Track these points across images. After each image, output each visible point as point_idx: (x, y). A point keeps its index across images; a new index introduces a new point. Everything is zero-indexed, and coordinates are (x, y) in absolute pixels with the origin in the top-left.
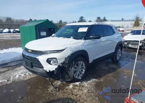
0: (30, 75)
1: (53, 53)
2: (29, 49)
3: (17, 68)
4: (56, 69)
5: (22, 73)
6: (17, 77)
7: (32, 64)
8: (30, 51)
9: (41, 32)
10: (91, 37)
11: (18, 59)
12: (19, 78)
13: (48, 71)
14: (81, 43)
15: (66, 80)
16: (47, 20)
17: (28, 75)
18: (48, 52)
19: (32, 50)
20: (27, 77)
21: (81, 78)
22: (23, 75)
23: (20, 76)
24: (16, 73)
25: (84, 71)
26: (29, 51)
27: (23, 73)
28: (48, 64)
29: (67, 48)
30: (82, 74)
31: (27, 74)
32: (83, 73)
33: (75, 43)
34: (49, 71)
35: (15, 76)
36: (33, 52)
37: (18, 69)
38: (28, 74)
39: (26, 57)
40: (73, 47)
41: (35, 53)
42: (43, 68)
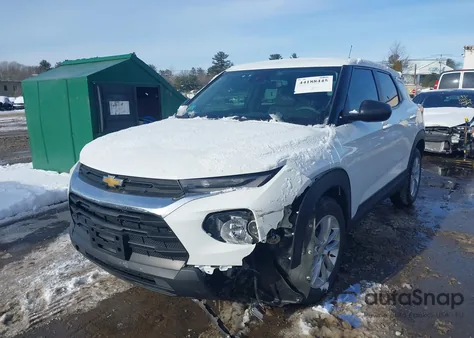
0: (101, 282)
1: (232, 186)
2: (107, 174)
3: (34, 255)
4: (245, 260)
5: (64, 277)
6: (47, 295)
7: (126, 238)
8: (112, 182)
9: (112, 103)
10: (354, 112)
11: (30, 213)
12: (55, 303)
13: (210, 271)
14: (328, 140)
15: (277, 300)
16: (133, 55)
17: (93, 285)
18: (205, 184)
19: (126, 179)
20: (93, 293)
21: (326, 286)
22: (70, 285)
23: (59, 291)
24: (38, 280)
25: (335, 253)
26: (105, 179)
27: (69, 277)
28: (208, 237)
29: (284, 163)
30: (329, 265)
31: (90, 280)
32: (334, 261)
33: (307, 141)
34: (217, 270)
35: (38, 292)
36: (132, 184)
37: (39, 255)
38: (94, 277)
39: (92, 208)
40: (307, 157)
41: (144, 189)
42: (184, 256)
